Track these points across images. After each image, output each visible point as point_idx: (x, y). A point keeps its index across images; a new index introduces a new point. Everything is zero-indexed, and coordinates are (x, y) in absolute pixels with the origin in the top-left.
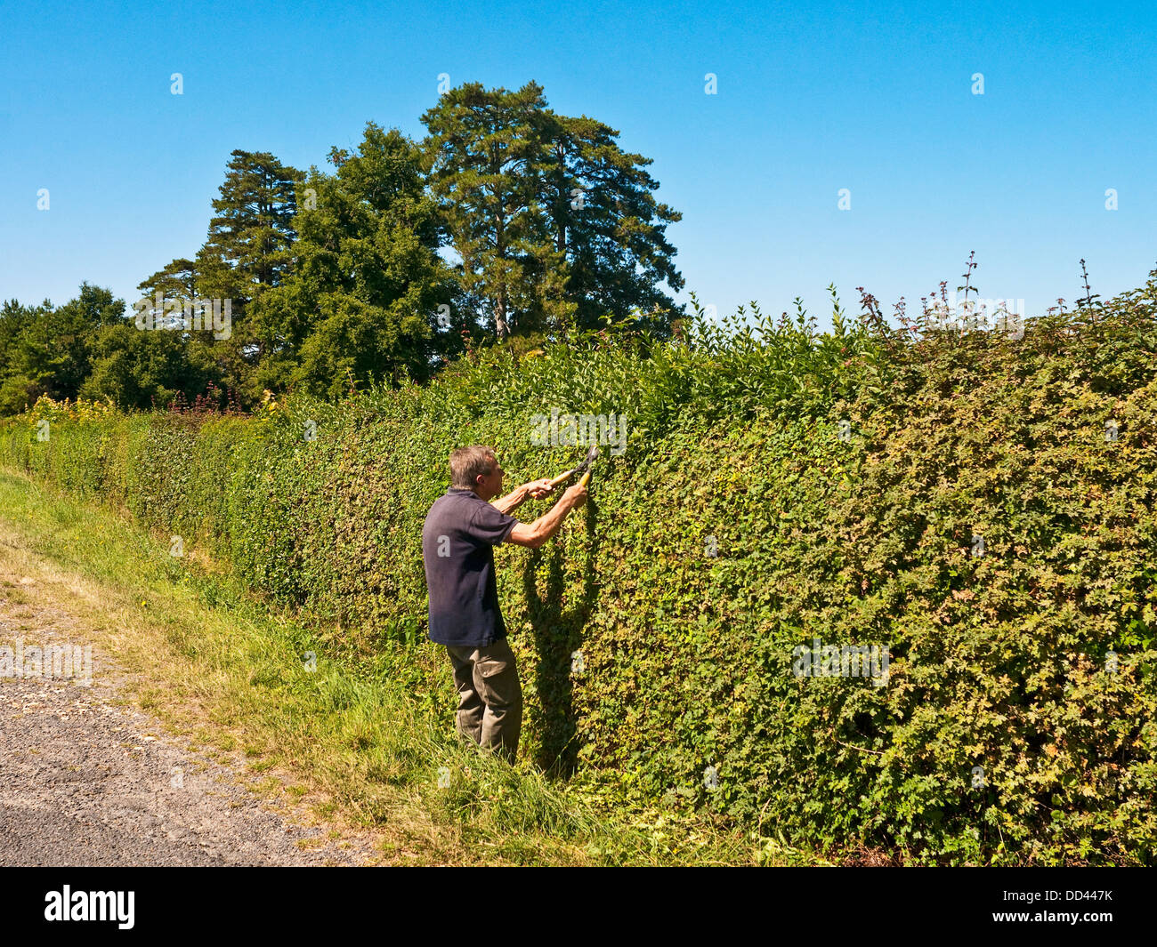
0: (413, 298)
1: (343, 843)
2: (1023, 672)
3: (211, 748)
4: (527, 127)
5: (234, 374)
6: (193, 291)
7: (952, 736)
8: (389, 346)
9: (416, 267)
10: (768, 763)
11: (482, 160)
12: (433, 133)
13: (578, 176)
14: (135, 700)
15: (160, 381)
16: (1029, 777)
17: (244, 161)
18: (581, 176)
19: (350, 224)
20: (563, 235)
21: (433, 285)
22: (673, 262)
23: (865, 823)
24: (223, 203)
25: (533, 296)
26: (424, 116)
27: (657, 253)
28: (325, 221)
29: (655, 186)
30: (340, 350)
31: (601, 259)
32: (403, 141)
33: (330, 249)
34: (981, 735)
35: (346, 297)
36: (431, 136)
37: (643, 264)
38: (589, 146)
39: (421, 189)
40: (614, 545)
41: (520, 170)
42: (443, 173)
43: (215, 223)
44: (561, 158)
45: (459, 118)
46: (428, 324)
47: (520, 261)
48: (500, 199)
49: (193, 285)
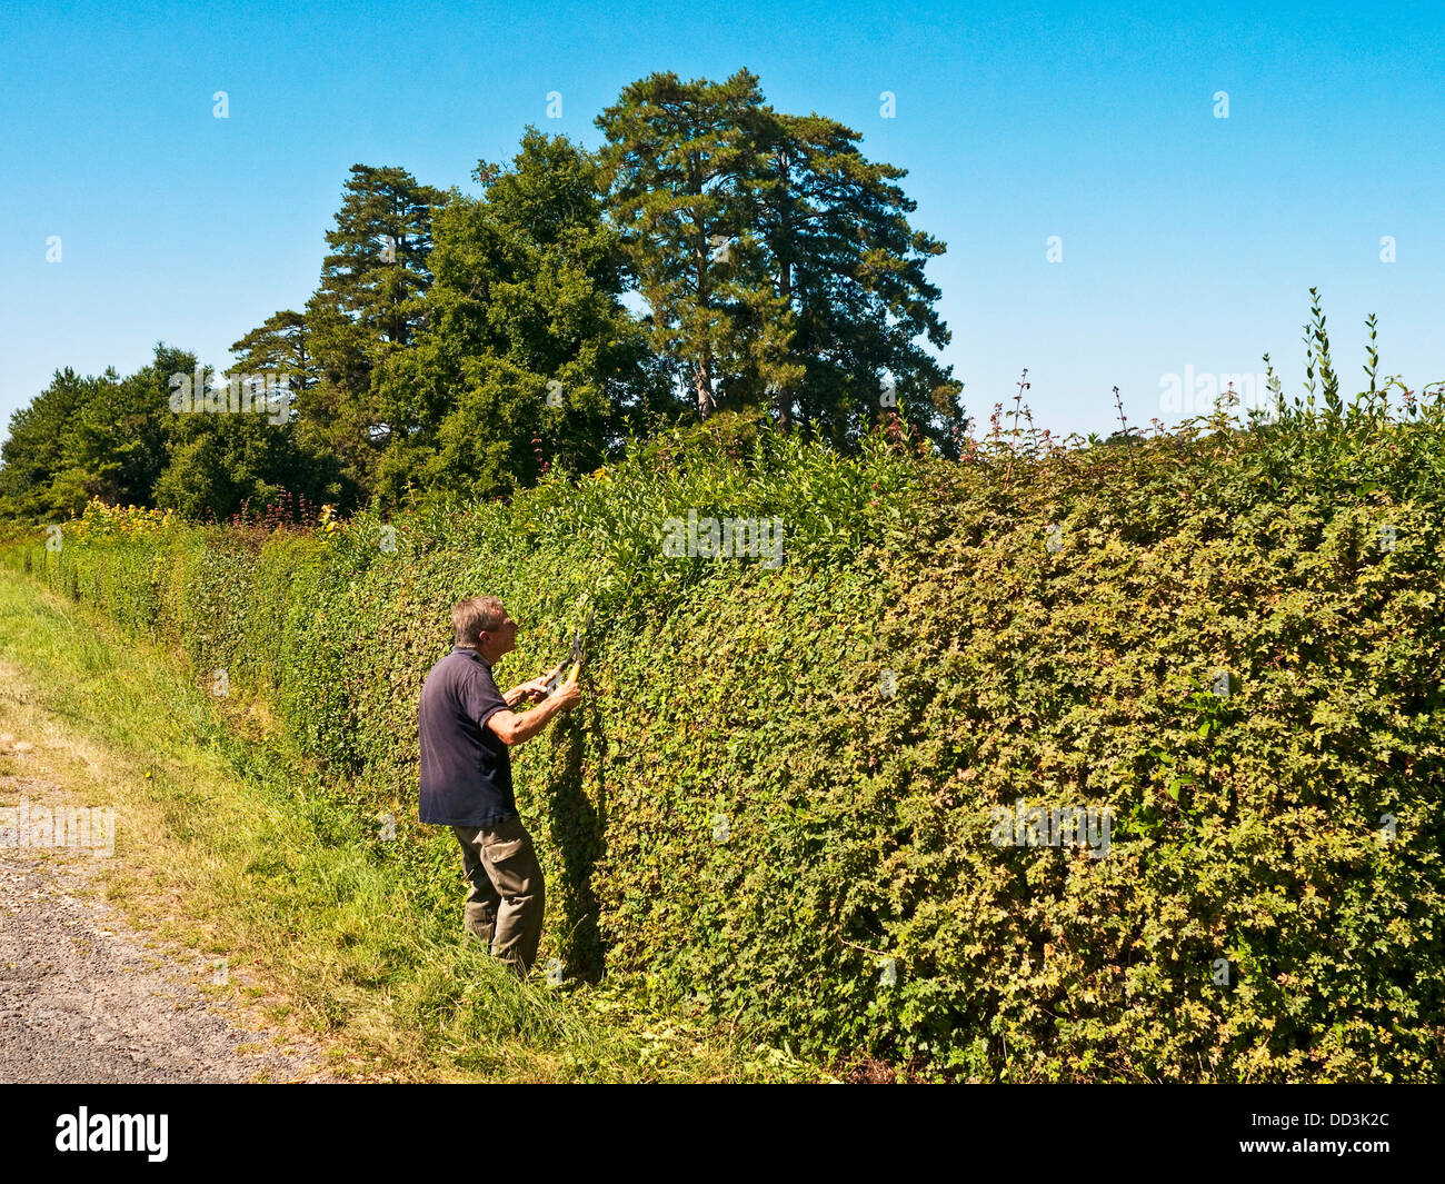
0: (586, 361)
1: (288, 1048)
2: (1023, 862)
3: (173, 945)
4: (738, 131)
5: (356, 463)
6: (302, 354)
7: (950, 934)
8: (555, 426)
9: (589, 321)
10: (777, 964)
11: (678, 175)
12: (612, 140)
13: (806, 195)
14: (102, 890)
15: (260, 474)
16: (1031, 981)
17: (368, 179)
18: (812, 194)
19: (504, 265)
20: (786, 274)
21: (612, 344)
22: (935, 310)
23: (871, 1032)
24: (340, 236)
25: (747, 357)
26: (599, 117)
27: (913, 297)
28: (470, 260)
29: (911, 206)
30: (490, 432)
31: (838, 306)
32: (573, 152)
33: (475, 296)
34: (981, 933)
35: (497, 362)
36: (610, 145)
37: (895, 312)
38: (820, 154)
39: (597, 215)
40: (639, 711)
41: (730, 187)
42: (626, 194)
43: (330, 263)
44: (784, 170)
45: (646, 119)
46: (606, 396)
47: (728, 310)
48: (702, 228)
49: (302, 346)
